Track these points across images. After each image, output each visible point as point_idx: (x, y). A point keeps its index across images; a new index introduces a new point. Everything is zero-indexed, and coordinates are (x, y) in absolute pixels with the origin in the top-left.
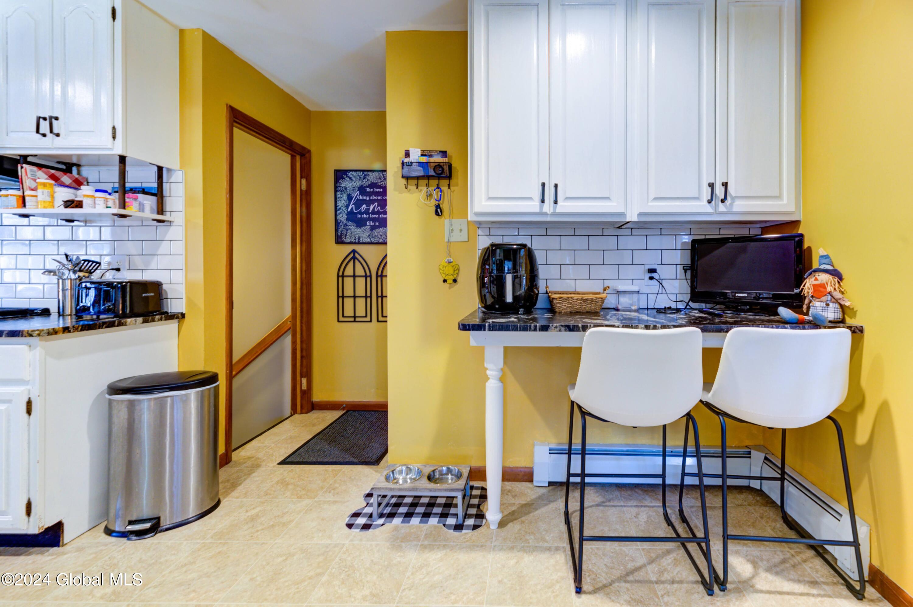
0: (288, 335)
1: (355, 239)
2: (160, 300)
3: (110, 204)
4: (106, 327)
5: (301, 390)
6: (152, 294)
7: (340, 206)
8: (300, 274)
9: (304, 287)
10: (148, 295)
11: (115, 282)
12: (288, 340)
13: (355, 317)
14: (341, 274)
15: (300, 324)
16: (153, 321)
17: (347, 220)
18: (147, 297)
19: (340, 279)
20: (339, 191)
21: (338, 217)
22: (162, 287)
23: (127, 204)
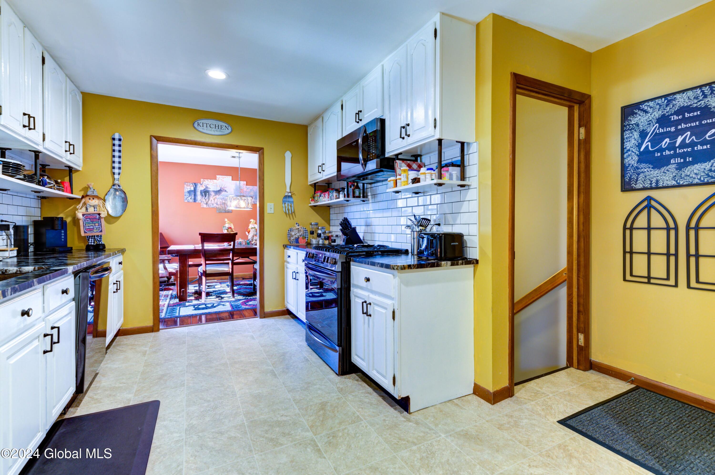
0: (564, 287)
1: (651, 184)
2: (463, 248)
3: (433, 177)
4: (430, 267)
5: (578, 345)
6: (457, 244)
7: (628, 148)
8: (577, 227)
9: (582, 240)
10: (455, 244)
11: (436, 234)
12: (563, 291)
13: (649, 277)
14: (628, 225)
15: (576, 278)
16: (457, 264)
17: (638, 162)
18: (454, 245)
19: (628, 232)
20: (628, 130)
21: (626, 161)
22: (463, 238)
23: (442, 176)
